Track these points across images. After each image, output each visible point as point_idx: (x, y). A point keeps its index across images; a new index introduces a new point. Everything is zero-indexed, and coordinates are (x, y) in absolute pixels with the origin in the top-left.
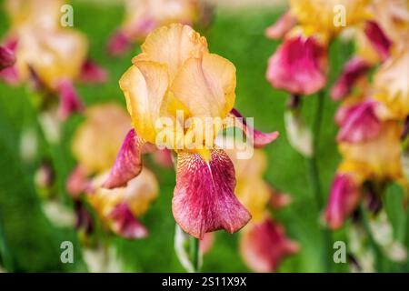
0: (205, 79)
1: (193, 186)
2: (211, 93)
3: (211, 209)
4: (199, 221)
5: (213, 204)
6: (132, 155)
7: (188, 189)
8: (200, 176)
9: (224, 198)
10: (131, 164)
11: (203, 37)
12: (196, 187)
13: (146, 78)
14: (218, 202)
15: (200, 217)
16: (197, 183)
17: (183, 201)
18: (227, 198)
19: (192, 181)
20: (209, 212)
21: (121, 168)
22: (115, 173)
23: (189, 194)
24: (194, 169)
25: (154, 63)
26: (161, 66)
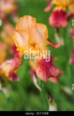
0: (39, 32)
1: (42, 66)
2: (41, 36)
3: (48, 72)
4: (46, 76)
5: (49, 70)
6: (19, 59)
7: (40, 67)
8: (43, 62)
9: (52, 68)
10: (19, 62)
11: (35, 18)
12: (43, 66)
13: (21, 35)
14: (50, 69)
15: (46, 75)
16: (43, 65)
17: (40, 71)
18: (53, 67)
19: (41, 64)
20: (48, 73)
21: (16, 64)
22: (14, 66)
23: (41, 69)
24: (41, 61)
25: (23, 31)
26: (25, 31)
